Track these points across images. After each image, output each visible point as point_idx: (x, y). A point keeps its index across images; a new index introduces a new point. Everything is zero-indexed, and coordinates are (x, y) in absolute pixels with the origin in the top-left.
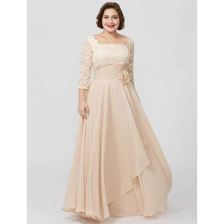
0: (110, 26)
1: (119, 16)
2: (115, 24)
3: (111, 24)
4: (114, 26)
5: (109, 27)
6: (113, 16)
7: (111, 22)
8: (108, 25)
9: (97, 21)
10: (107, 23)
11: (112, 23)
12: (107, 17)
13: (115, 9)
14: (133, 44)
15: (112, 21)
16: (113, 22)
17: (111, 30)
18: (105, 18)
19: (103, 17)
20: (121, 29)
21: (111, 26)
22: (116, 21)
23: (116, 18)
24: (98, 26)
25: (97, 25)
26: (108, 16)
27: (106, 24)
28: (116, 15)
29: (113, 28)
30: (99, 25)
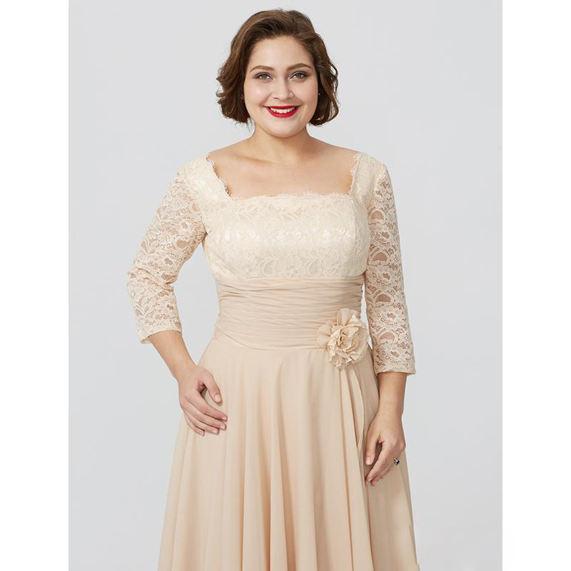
0: (280, 111)
1: (313, 68)
2: (301, 101)
3: (283, 101)
4: (296, 108)
5: (275, 114)
6: (291, 68)
7: (283, 95)
8: (269, 108)
9: (221, 90)
10: (266, 100)
11: (288, 99)
12: (265, 75)
13: (297, 38)
14: (386, 184)
15: (289, 91)
16: (291, 95)
17: (283, 126)
18: (257, 76)
19: (250, 74)
20: (325, 120)
21: (285, 111)
22: (306, 90)
23: (303, 75)
24: (224, 112)
25: (223, 107)
26: (271, 69)
27: (262, 105)
28: (305, 65)
29: (294, 119)
30: (229, 109)
